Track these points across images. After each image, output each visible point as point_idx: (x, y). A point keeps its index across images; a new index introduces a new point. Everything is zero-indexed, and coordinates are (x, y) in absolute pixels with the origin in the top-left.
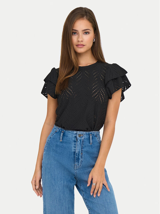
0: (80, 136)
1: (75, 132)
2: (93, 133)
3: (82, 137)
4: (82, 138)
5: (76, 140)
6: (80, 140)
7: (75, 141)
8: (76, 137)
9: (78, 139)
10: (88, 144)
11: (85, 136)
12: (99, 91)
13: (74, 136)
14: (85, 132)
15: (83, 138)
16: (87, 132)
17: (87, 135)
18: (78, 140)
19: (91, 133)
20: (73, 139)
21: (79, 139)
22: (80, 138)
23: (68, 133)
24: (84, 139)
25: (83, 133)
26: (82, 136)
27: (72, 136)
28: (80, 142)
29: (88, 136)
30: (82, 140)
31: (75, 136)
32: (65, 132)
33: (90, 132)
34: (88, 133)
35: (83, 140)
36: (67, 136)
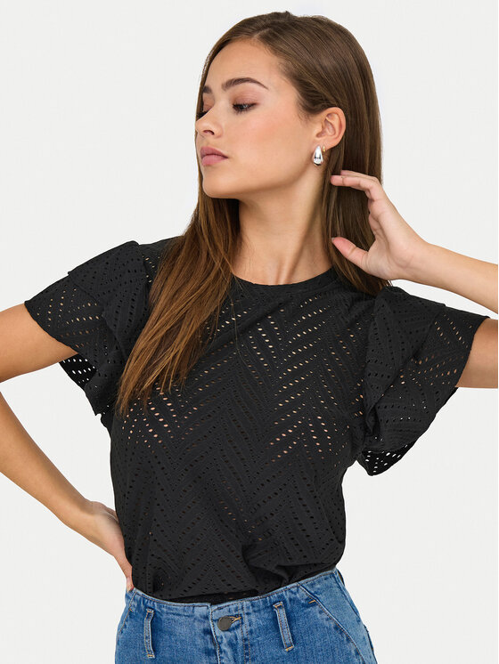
0: (226, 624)
1: (201, 609)
2: (287, 596)
3: (237, 627)
4: (238, 632)
5: (211, 646)
6: (231, 644)
7: (209, 653)
8: (208, 632)
9: (220, 644)
10: (274, 650)
11: (253, 617)
12: (305, 424)
13: (199, 627)
14: (246, 603)
15: (246, 628)
16: (258, 600)
17: (259, 611)
18: (223, 647)
19: (281, 598)
20: (199, 641)
21: (225, 641)
22: (228, 634)
23: (171, 616)
24: (251, 632)
25: (236, 610)
26: (236, 623)
27: (192, 628)
28: (235, 651)
29: (266, 615)
30: (240, 643)
31: (202, 627)
32: (158, 615)
33: (274, 595)
34: (265, 602)
35: (246, 640)
36: (171, 634)
